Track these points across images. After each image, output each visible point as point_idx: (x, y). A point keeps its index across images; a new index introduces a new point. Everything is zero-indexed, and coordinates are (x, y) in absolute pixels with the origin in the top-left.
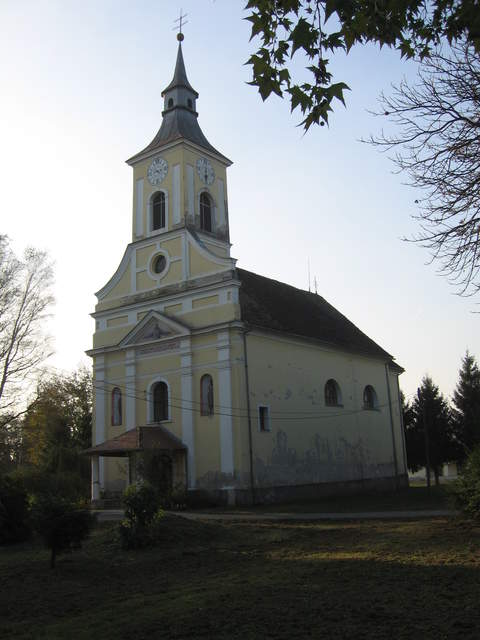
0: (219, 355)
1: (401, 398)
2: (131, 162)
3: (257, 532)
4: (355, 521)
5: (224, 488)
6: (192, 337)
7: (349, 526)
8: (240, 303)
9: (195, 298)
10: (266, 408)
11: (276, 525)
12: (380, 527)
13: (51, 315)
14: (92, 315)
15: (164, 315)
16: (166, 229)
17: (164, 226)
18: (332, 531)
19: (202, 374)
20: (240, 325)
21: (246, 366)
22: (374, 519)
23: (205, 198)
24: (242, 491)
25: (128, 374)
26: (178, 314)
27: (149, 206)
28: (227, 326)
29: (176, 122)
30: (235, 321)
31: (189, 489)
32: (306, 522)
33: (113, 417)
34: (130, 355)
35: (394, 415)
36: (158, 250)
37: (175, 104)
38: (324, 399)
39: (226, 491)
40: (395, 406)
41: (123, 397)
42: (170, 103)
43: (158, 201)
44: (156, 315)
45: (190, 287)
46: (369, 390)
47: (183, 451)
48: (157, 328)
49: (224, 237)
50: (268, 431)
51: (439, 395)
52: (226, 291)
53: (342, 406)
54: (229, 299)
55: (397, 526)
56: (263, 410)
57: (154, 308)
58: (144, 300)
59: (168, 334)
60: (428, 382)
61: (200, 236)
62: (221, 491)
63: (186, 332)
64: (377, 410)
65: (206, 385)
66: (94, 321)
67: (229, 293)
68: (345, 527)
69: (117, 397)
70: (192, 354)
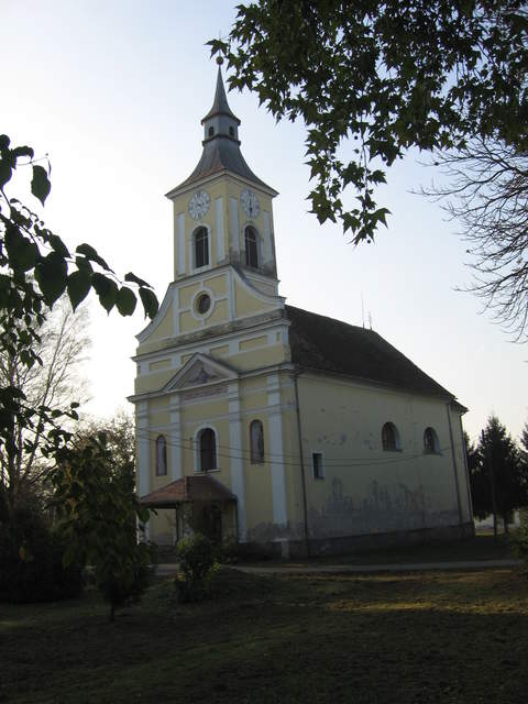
0: (269, 399)
1: (465, 439)
2: (170, 195)
3: (314, 584)
4: (415, 572)
5: (278, 540)
6: (240, 381)
7: (410, 578)
8: (290, 343)
9: (242, 339)
10: (320, 455)
11: (333, 578)
12: (442, 578)
13: (88, 358)
14: (133, 358)
15: (210, 357)
16: (210, 267)
17: (207, 263)
18: (392, 582)
19: (252, 420)
20: (291, 367)
21: (298, 411)
22: (436, 570)
23: (251, 232)
24: (296, 542)
25: (172, 421)
26: (224, 356)
27: (190, 243)
28: (277, 368)
29: (218, 153)
30: (285, 363)
31: (241, 542)
32: (365, 574)
33: (157, 468)
34: (175, 400)
35: (458, 459)
36: (202, 289)
37: (216, 132)
38: (381, 444)
39: (280, 543)
40: (459, 449)
41: (168, 446)
42: (210, 131)
43: (201, 237)
44: (201, 358)
45: (236, 329)
46: (430, 433)
47: (233, 501)
48: (203, 371)
49: (271, 273)
50: (322, 478)
51: (507, 436)
52: (274, 332)
53: (400, 451)
54: (278, 339)
55: (459, 577)
56: (316, 457)
57: (200, 350)
58: (188, 342)
59: (214, 377)
60: (494, 422)
61: (246, 273)
62: (275, 544)
63: (234, 376)
64: (439, 454)
65: (256, 431)
66: (135, 365)
67: (278, 334)
68: (405, 578)
69: (161, 446)
70: (240, 399)
